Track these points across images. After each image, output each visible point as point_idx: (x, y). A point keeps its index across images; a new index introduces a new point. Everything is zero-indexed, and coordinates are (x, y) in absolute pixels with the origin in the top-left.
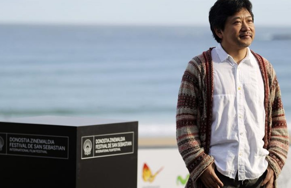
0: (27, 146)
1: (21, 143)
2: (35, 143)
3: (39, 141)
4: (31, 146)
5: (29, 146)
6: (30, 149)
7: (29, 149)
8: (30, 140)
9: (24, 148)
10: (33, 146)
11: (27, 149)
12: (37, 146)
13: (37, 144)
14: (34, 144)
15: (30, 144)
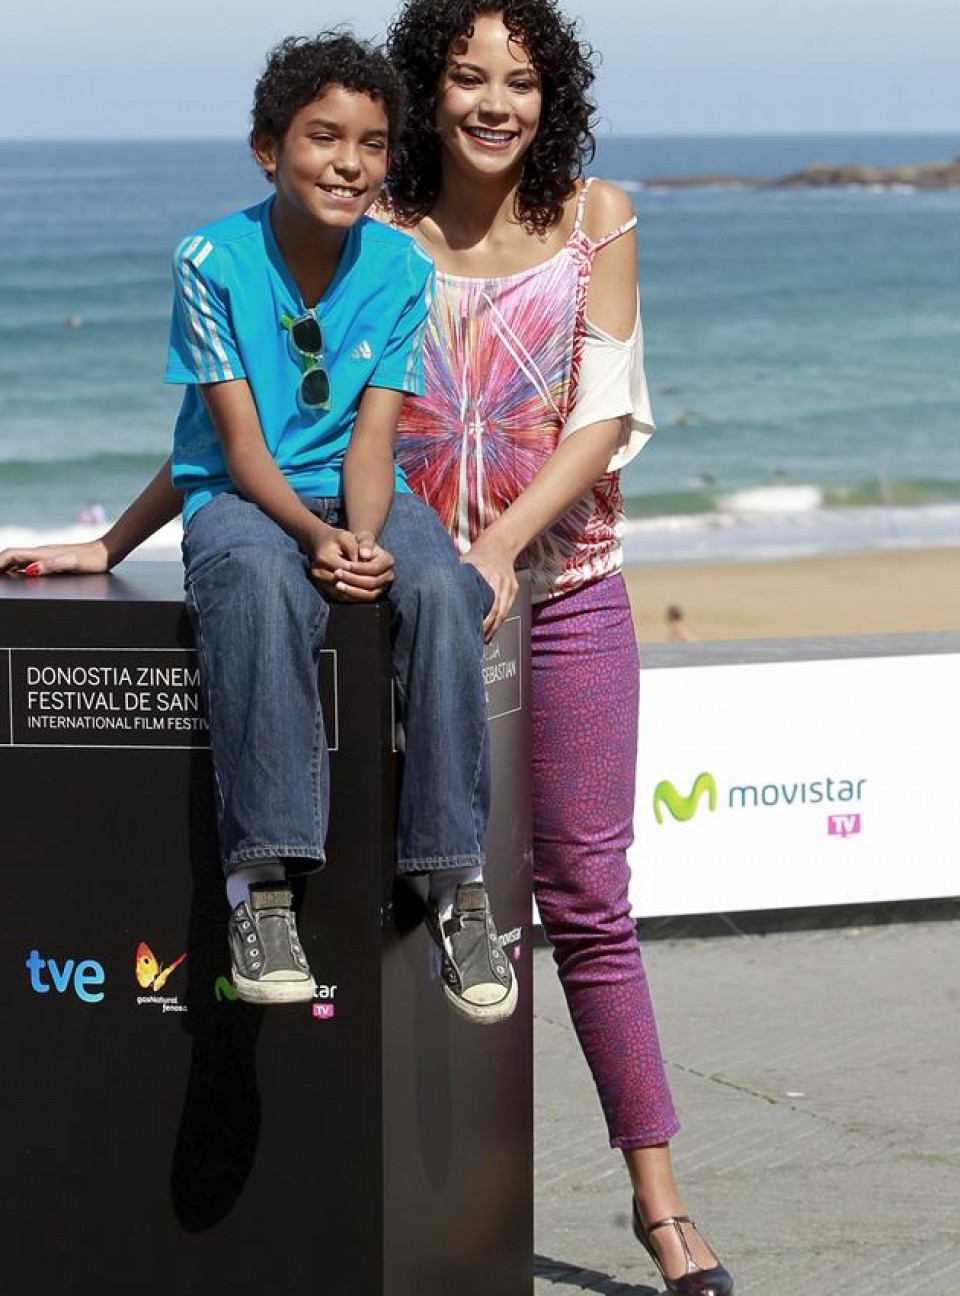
0: (119, 701)
1: (88, 689)
2: (162, 687)
3: (181, 674)
4: (141, 701)
5: (132, 701)
6: (138, 712)
7: (131, 716)
8: (135, 676)
9: (102, 712)
10: (152, 702)
11: (123, 713)
12: (170, 701)
13: (171, 690)
14: (154, 690)
15: (138, 690)
